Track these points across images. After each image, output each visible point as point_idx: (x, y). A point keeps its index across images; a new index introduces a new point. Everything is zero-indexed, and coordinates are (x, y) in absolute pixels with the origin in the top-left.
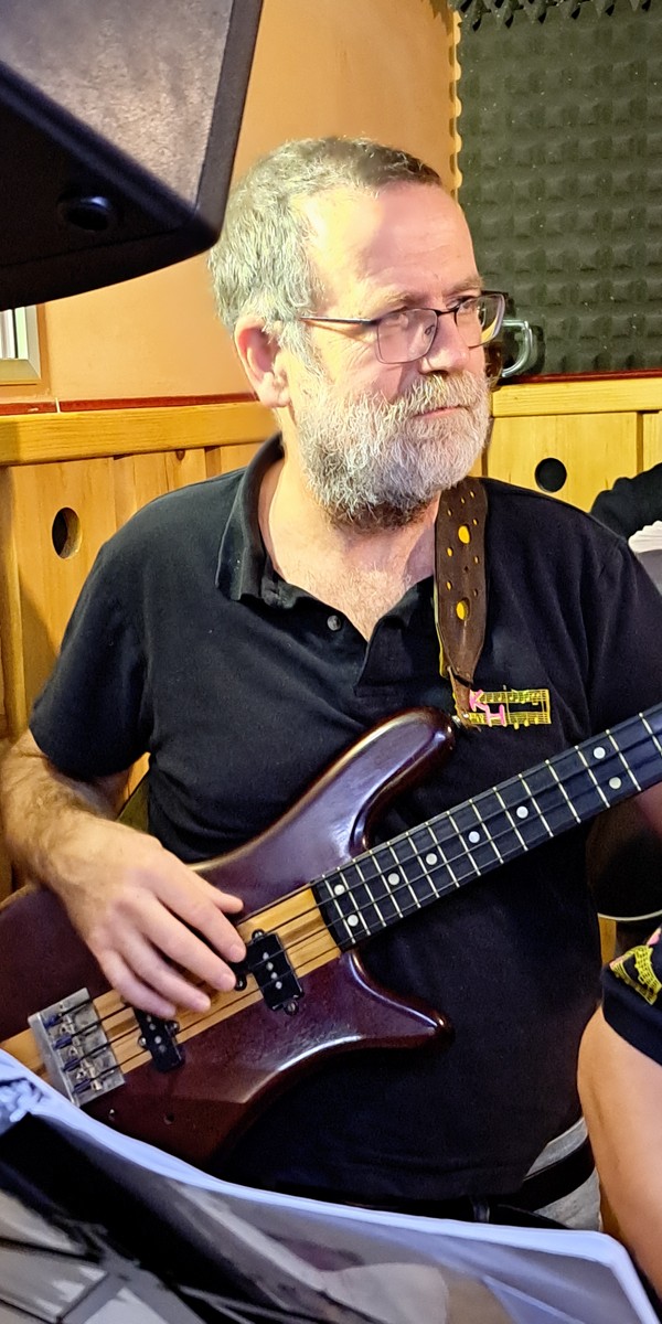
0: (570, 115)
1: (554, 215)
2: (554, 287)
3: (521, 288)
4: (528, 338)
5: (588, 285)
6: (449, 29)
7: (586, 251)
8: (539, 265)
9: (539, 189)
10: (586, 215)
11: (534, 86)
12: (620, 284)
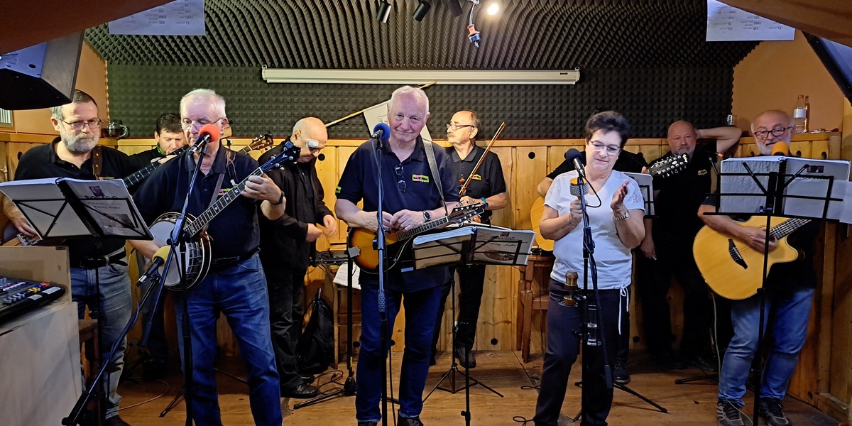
0: (134, 84)
1: (131, 105)
2: (132, 119)
3: (124, 119)
4: (126, 129)
5: (139, 119)
6: (105, 63)
7: (139, 112)
8: (128, 114)
9: (127, 98)
10: (138, 105)
11: (125, 77)
12: (147, 120)
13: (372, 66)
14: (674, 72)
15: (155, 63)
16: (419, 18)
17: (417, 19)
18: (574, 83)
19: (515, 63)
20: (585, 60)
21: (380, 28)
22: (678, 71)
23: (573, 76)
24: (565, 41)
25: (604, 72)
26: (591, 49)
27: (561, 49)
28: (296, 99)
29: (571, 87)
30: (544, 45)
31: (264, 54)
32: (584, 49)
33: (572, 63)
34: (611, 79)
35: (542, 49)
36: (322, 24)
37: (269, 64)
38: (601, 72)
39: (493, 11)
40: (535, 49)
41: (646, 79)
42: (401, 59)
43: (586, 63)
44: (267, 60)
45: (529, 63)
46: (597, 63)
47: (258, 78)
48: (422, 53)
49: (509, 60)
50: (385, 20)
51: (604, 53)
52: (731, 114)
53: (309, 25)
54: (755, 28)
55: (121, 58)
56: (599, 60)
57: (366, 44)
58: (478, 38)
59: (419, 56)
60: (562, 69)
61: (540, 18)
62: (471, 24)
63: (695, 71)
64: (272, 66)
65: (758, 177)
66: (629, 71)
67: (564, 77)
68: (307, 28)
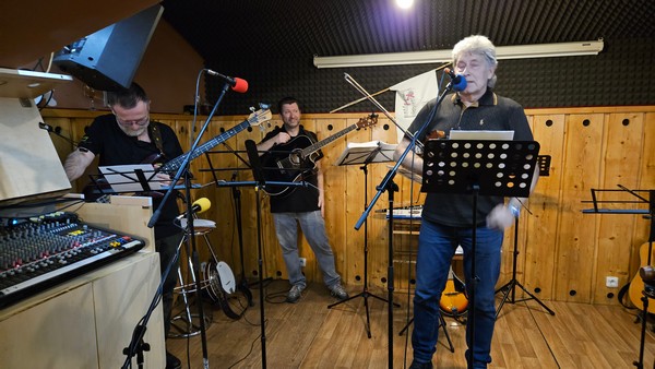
18: (595, 53)
20: (609, 30)
23: (596, 47)
24: (590, 12)
25: (629, 41)
26: (617, 18)
27: (585, 20)
29: (590, 58)
30: (567, 18)
32: (609, 19)
33: (595, 35)
34: (636, 48)
35: (565, 22)
37: (320, 53)
40: (557, 22)
42: (427, 41)
43: (611, 33)
44: (318, 50)
45: (550, 36)
46: (623, 32)
47: (310, 65)
48: (446, 34)
56: (625, 29)
59: (443, 36)
60: (585, 40)
64: (322, 55)
67: (586, 48)
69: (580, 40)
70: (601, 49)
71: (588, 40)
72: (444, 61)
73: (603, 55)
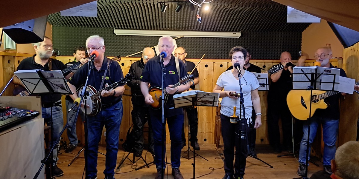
0: (63, 34)
3: (58, 48)
4: (59, 52)
5: (64, 49)
6: (51, 26)
7: (64, 46)
8: (60, 46)
9: (60, 40)
10: (64, 43)
11: (59, 32)
13: (158, 29)
14: (279, 34)
15: (71, 26)
16: (178, 11)
17: (177, 11)
18: (239, 37)
19: (215, 29)
20: (243, 28)
21: (162, 14)
22: (280, 33)
23: (238, 35)
24: (235, 21)
25: (251, 33)
26: (245, 24)
27: (233, 24)
28: (127, 42)
29: (237, 39)
30: (227, 22)
31: (115, 23)
32: (242, 24)
33: (238, 30)
34: (253, 36)
35: (226, 24)
36: (139, 12)
37: (117, 27)
38: (249, 33)
39: (207, 8)
40: (223, 24)
41: (267, 36)
42: (170, 27)
43: (244, 30)
44: (116, 26)
45: (221, 29)
46: (248, 30)
47: (112, 33)
48: (178, 24)
49: (213, 28)
50: (164, 12)
51: (250, 26)
52: (301, 51)
53: (134, 12)
54: (305, 18)
55: (58, 24)
56: (249, 28)
57: (156, 20)
58: (201, 20)
59: (177, 25)
60: (234, 32)
61: (225, 12)
62: (198, 14)
63: (287, 33)
64: (118, 28)
65: (307, 75)
66: (260, 33)
67: (235, 35)
68: (133, 14)
69: (233, 31)
70: (240, 36)
71: (235, 32)
72: (177, 36)
73: (241, 39)
